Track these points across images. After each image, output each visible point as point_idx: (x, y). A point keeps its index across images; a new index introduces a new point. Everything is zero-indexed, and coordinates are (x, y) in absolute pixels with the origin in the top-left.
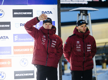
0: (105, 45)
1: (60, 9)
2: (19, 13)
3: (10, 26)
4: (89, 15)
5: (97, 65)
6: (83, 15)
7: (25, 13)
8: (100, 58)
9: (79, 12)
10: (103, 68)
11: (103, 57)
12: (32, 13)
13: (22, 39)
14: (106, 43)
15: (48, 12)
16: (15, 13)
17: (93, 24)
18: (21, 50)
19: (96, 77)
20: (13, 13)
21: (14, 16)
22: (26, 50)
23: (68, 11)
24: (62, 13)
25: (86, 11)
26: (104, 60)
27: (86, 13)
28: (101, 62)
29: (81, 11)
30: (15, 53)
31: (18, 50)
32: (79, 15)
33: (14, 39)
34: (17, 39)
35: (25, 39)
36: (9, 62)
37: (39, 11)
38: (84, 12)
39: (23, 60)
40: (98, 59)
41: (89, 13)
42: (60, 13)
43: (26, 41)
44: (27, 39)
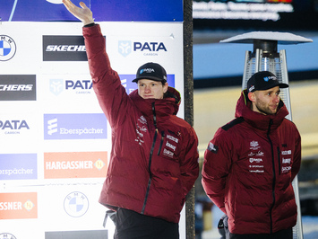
1: (190, 37)
2: (63, 47)
3: (34, 88)
4: (283, 56)
6: (264, 55)
7: (82, 48)
9: (250, 47)
13: (70, 131)
15: (154, 44)
16: (50, 48)
18: (68, 165)
20: (45, 47)
22: (82, 165)
23: (216, 41)
25: (273, 44)
27: (272, 49)
29: (258, 43)
30: (49, 174)
31: (58, 165)
32: (252, 55)
33: (46, 130)
34: (56, 130)
35: (79, 132)
36: (29, 202)
37: (125, 42)
38: (265, 45)
39: (72, 196)
40: (307, 196)
41: (281, 50)
42: (191, 48)
43: (84, 136)
44: (87, 131)
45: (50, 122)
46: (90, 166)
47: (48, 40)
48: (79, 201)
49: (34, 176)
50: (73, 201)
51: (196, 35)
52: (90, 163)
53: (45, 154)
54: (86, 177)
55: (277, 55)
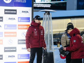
0: (60, 33)
1: (33, 10)
2: (8, 12)
4: (51, 14)
5: (54, 44)
6: (47, 14)
7: (12, 12)
8: (56, 41)
9: (45, 12)
10: (58, 47)
11: (58, 40)
12: (16, 12)
13: (10, 28)
14: (60, 32)
15: (26, 11)
16: (6, 12)
17: (52, 20)
18: (9, 34)
19: (53, 52)
20: (5, 11)
21: (5, 13)
22: (12, 34)
23: (38, 11)
24: (34, 13)
25: (49, 12)
26: (59, 42)
27: (49, 13)
28: (56, 43)
29: (46, 12)
30: (5, 36)
32: (45, 14)
33: (5, 27)
34: (7, 28)
35: (11, 28)
36: (1, 41)
37: (20, 11)
38: (47, 12)
39: (10, 40)
41: (50, 13)
42: (33, 12)
43: (12, 29)
44: (13, 28)
45: (5, 26)
46: (13, 35)
47: (5, 10)
48: (11, 41)
49: (2, 36)
50: (10, 41)
51: (34, 10)
52: (13, 34)
53: (5, 32)
54: (12, 37)
55: (50, 14)
